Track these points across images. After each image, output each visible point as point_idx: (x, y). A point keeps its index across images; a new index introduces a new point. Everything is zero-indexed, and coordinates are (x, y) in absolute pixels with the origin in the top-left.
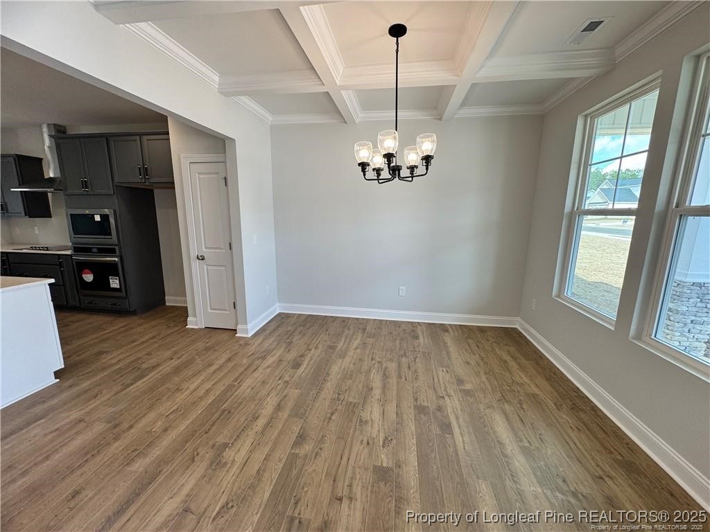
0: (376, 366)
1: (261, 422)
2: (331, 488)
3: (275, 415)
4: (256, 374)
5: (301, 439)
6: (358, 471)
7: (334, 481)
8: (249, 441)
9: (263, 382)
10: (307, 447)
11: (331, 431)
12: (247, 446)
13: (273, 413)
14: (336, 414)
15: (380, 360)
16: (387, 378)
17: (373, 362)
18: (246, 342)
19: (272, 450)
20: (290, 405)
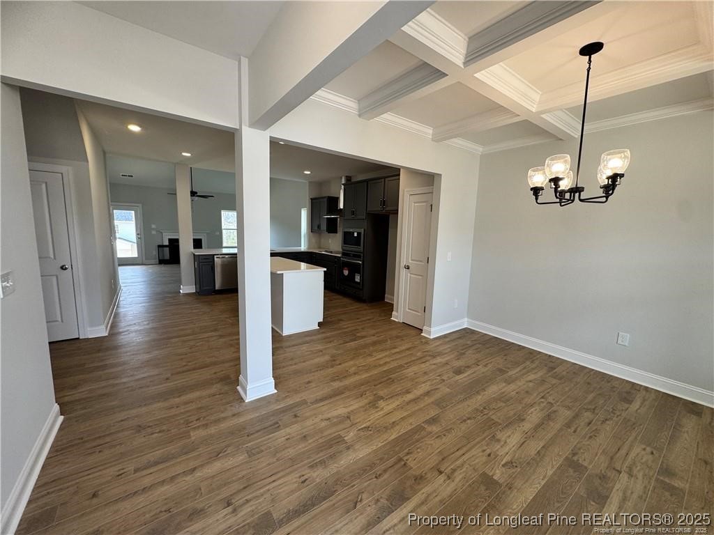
0: (542, 405)
1: (410, 397)
2: (437, 462)
3: (422, 397)
4: (423, 366)
5: (433, 421)
6: (466, 466)
7: (443, 459)
8: (398, 403)
9: (425, 373)
10: (435, 429)
11: (460, 429)
12: (393, 406)
13: (421, 395)
14: (473, 421)
15: (553, 402)
16: (549, 419)
17: (542, 400)
18: (427, 341)
19: (409, 416)
20: (437, 396)
